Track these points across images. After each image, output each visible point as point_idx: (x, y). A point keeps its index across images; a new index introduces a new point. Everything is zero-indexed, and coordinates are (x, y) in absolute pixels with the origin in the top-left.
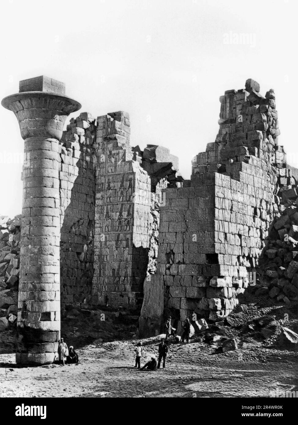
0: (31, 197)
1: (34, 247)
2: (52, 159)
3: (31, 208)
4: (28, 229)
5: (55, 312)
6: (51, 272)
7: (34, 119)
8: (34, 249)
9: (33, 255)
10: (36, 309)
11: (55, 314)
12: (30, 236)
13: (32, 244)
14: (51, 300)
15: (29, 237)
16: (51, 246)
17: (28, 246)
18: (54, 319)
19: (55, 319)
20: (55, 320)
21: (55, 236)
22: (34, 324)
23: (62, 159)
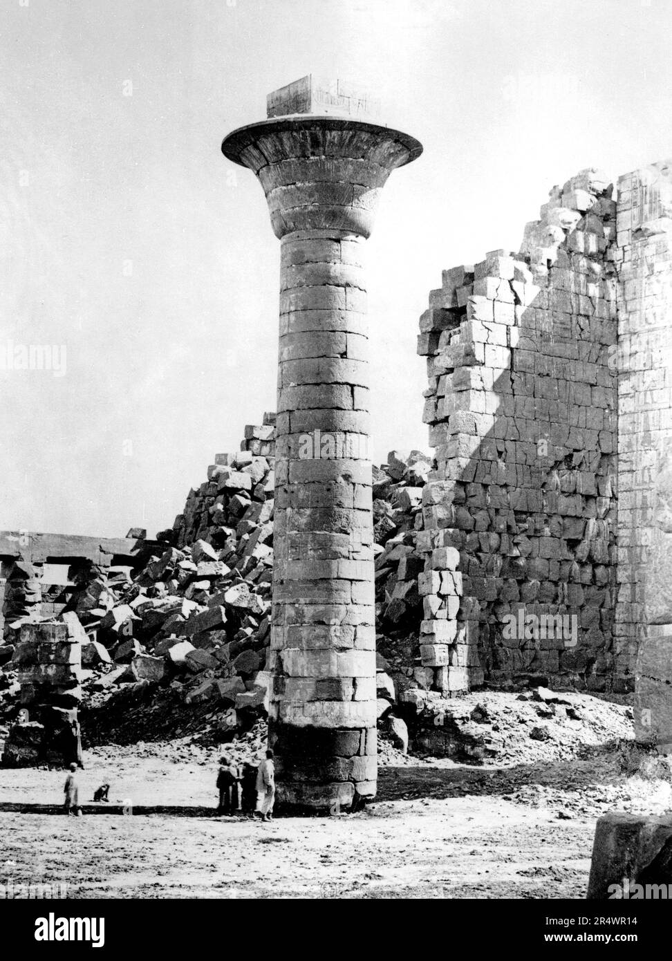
0: (292, 384)
1: (297, 513)
2: (342, 286)
3: (290, 411)
4: (285, 467)
5: (354, 679)
6: (341, 577)
7: (293, 186)
8: (297, 517)
9: (296, 532)
10: (303, 670)
11: (354, 685)
12: (289, 483)
13: (295, 505)
14: (343, 649)
15: (286, 487)
16: (340, 509)
17: (285, 509)
18: (350, 698)
19: (353, 696)
20: (353, 700)
21: (354, 484)
22: (299, 707)
23: (516, 295)
